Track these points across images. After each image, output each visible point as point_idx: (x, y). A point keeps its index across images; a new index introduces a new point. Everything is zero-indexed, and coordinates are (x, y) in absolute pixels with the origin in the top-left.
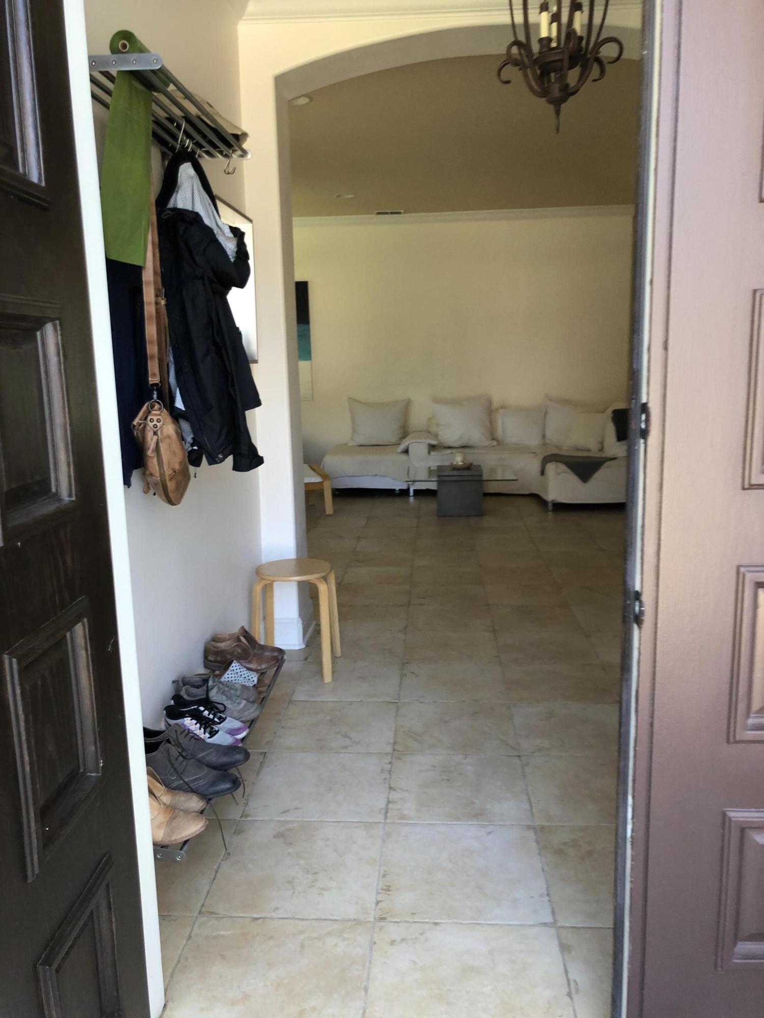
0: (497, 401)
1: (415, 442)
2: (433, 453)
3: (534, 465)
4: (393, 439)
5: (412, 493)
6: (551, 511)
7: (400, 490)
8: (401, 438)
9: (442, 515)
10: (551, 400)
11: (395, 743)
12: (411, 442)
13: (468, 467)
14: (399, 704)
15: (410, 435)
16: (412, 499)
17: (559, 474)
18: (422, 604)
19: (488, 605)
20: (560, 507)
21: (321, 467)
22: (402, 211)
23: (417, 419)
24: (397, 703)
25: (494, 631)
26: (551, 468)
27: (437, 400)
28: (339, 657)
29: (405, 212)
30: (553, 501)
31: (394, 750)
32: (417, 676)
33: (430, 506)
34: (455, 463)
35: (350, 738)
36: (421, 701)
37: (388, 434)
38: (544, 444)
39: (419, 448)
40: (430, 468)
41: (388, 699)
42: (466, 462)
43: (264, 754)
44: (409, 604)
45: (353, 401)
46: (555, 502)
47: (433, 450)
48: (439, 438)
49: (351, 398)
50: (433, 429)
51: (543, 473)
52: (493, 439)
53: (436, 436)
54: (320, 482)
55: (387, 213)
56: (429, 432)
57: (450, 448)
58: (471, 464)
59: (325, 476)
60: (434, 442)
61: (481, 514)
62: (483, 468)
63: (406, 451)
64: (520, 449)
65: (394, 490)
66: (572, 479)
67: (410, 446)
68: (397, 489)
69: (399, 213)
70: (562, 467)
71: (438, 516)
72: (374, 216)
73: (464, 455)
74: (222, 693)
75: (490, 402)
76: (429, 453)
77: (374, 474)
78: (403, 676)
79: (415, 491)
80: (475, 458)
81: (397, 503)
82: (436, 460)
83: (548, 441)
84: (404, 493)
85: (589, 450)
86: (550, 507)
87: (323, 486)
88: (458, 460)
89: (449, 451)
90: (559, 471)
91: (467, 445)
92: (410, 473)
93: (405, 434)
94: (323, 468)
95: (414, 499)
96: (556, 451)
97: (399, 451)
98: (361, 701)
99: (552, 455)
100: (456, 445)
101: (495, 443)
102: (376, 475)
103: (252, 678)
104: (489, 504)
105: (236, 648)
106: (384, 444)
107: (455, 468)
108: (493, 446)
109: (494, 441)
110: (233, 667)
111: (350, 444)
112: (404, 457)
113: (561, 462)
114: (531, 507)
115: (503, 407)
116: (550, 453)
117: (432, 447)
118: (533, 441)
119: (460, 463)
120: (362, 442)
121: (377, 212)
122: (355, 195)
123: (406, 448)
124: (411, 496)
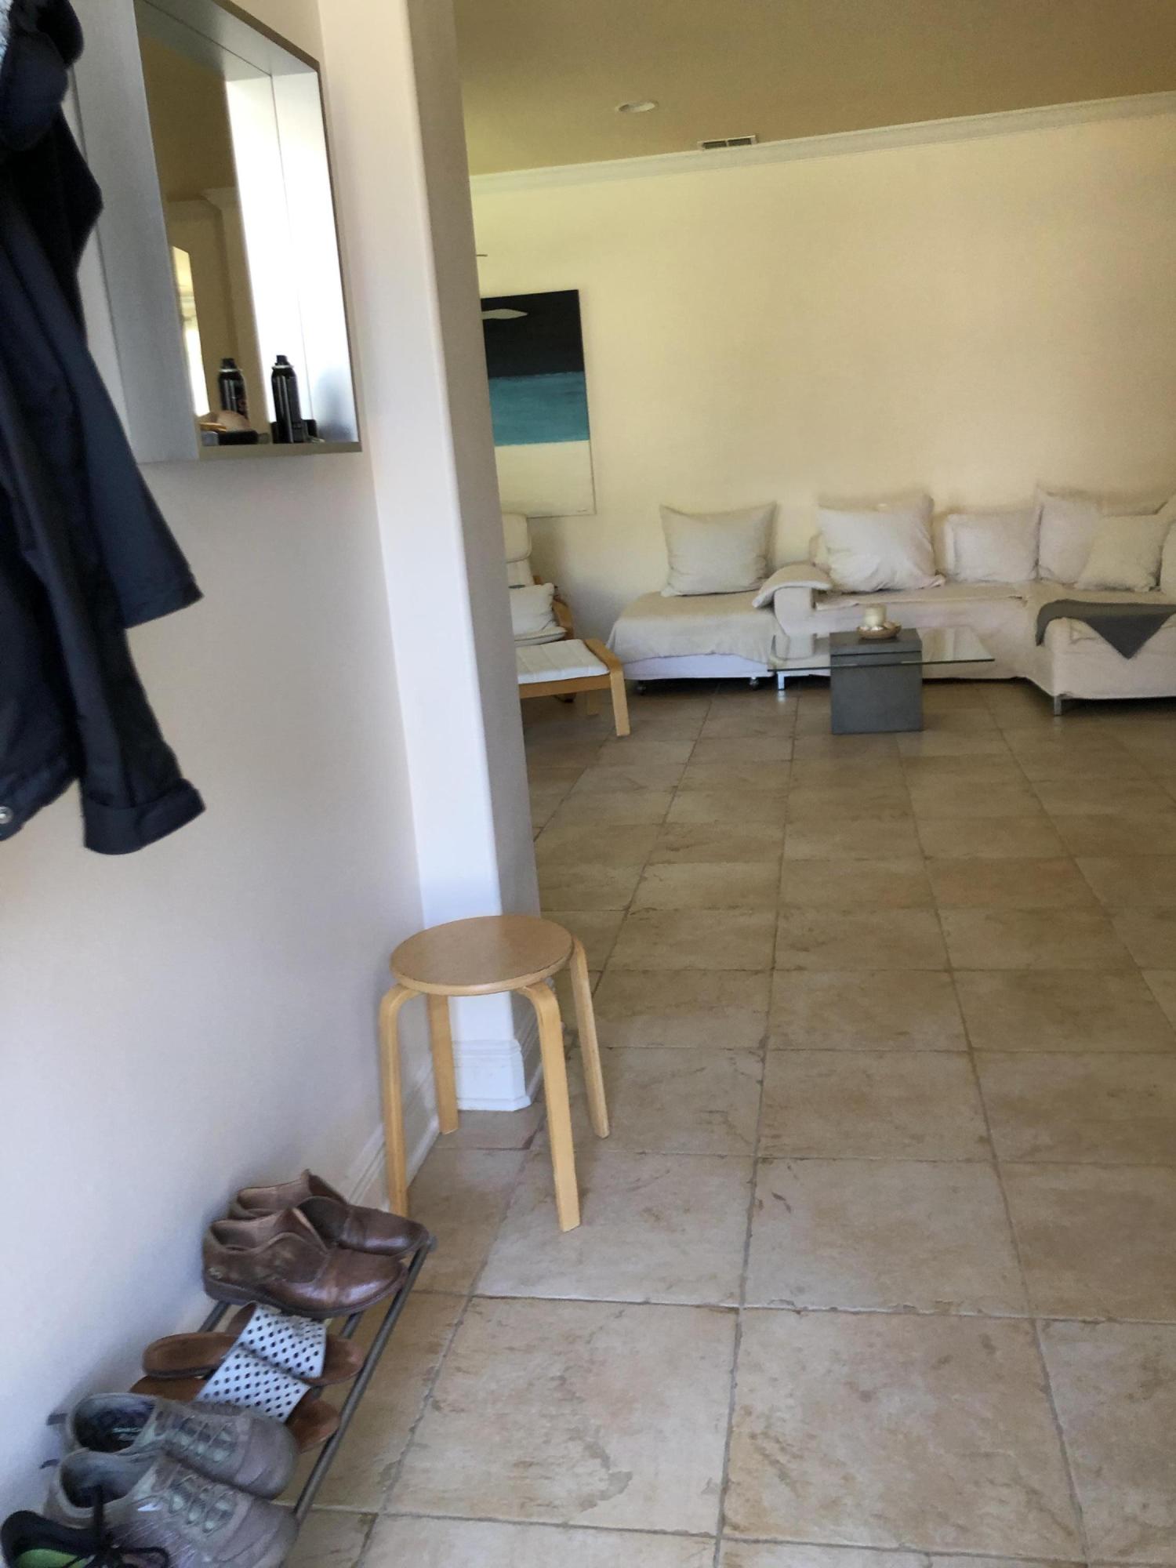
0: (942, 499)
1: (786, 587)
2: (820, 607)
3: (1020, 623)
4: (745, 581)
5: (781, 684)
6: (1057, 715)
7: (759, 679)
8: (760, 578)
9: (840, 729)
10: (1050, 494)
11: (726, 1487)
12: (776, 587)
13: (892, 636)
14: (743, 1316)
15: (777, 572)
16: (781, 696)
17: (1074, 642)
18: (800, 969)
19: (949, 970)
20: (1076, 707)
21: (608, 646)
22: (752, 137)
23: (791, 541)
24: (735, 1310)
25: (971, 1051)
26: (1058, 630)
27: (826, 503)
28: (607, 1138)
29: (758, 141)
30: (1061, 695)
31: (723, 1520)
32: (789, 1208)
33: (816, 710)
34: (865, 628)
35: (606, 1461)
36: (800, 1306)
37: (735, 570)
38: (1038, 579)
39: (792, 598)
40: (815, 635)
41: (713, 1299)
42: (886, 625)
43: (369, 1521)
44: (773, 968)
45: (669, 511)
46: (1065, 698)
47: (821, 601)
48: (833, 575)
49: (667, 508)
50: (821, 558)
51: (1040, 640)
52: (937, 573)
53: (827, 572)
54: (605, 675)
55: (722, 144)
56: (814, 565)
57: (854, 593)
58: (898, 629)
59: (612, 662)
60: (823, 586)
61: (919, 726)
62: (921, 634)
63: (770, 605)
64: (991, 591)
65: (748, 679)
66: (1101, 650)
67: (776, 593)
68: (754, 678)
69: (748, 142)
70: (1083, 628)
71: (833, 733)
72: (700, 152)
73: (883, 608)
74: (171, 1486)
75: (931, 503)
76: (814, 606)
77: (708, 651)
78: (754, 1207)
79: (786, 679)
80: (902, 613)
81: (754, 706)
82: (829, 621)
83: (1043, 573)
84: (767, 684)
85: (1128, 590)
86: (1057, 708)
87: (609, 682)
88: (872, 622)
89: (851, 601)
90: (1076, 636)
91: (886, 587)
92: (777, 646)
93: (767, 572)
94: (612, 647)
95: (786, 696)
96: (1061, 594)
97: (756, 604)
98: (646, 1303)
99: (1058, 602)
100: (867, 589)
101: (941, 581)
102: (713, 653)
103: (308, 1359)
104: (935, 702)
105: (278, 1248)
106: (728, 591)
107: (865, 639)
108: (938, 586)
109: (940, 576)
110: (250, 1332)
111: (665, 594)
112: (765, 616)
113: (1079, 618)
114: (1015, 706)
115: (954, 510)
116: (1054, 600)
117: (819, 596)
118: (1017, 574)
119: (876, 629)
120: (687, 589)
121: (705, 143)
122: (656, 102)
123: (769, 599)
124: (781, 690)
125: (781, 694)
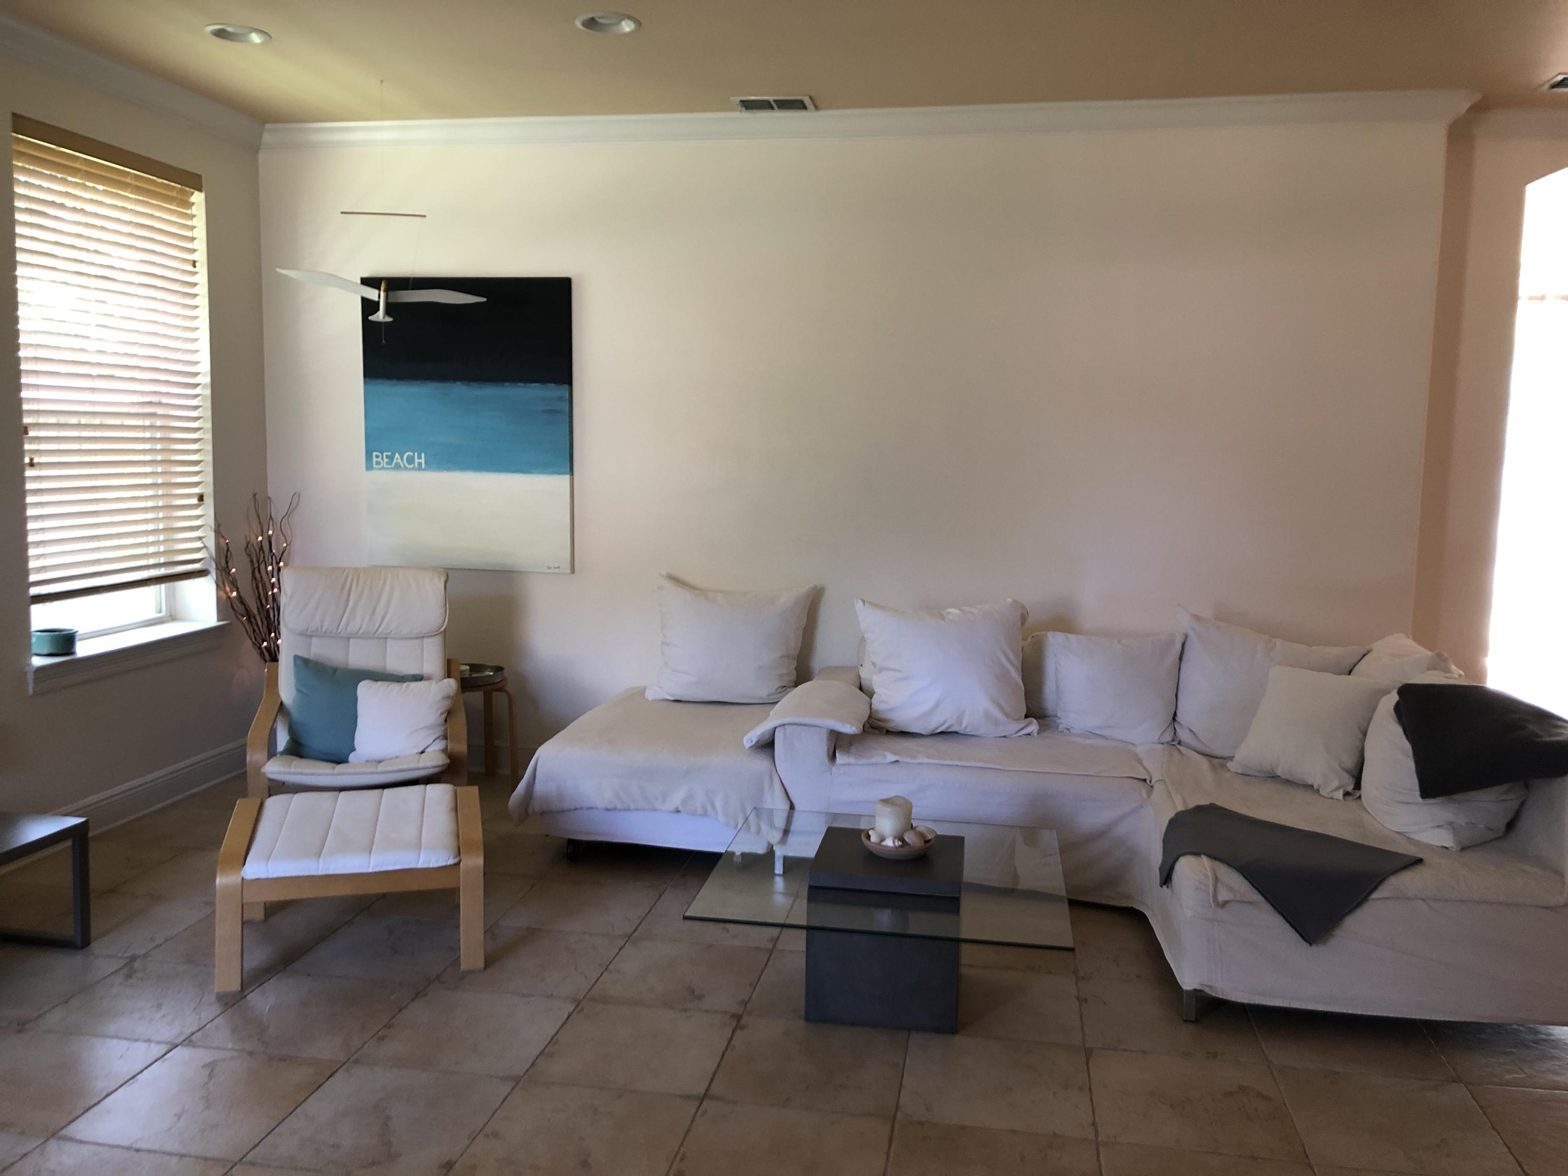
1: (793, 724)
4: (763, 690)
5: (779, 866)
6: (1189, 1023)
7: (746, 856)
8: (783, 688)
9: (820, 1014)
10: (1198, 618)
17: (1222, 905)
22: (808, 100)
29: (817, 105)
30: (1196, 990)
34: (876, 834)
38: (1175, 744)
42: (909, 837)
45: (672, 583)
47: (845, 750)
48: (876, 704)
51: (1166, 877)
52: (1028, 715)
58: (932, 838)
60: (847, 728)
61: (951, 1024)
63: (767, 746)
67: (778, 731)
68: (738, 853)
69: (800, 104)
71: (807, 1017)
72: (734, 114)
76: (833, 757)
86: (1189, 1010)
87: (457, 878)
88: (885, 830)
89: (889, 756)
90: (1223, 895)
91: (950, 730)
95: (785, 880)
97: (753, 737)
101: (1033, 727)
102: (677, 811)
108: (1029, 734)
109: (1032, 720)
112: (758, 762)
117: (841, 742)
118: (1144, 731)
120: (680, 693)
121: (742, 102)
122: (638, 22)
123: (768, 737)
124: (779, 875)
125: (779, 883)
